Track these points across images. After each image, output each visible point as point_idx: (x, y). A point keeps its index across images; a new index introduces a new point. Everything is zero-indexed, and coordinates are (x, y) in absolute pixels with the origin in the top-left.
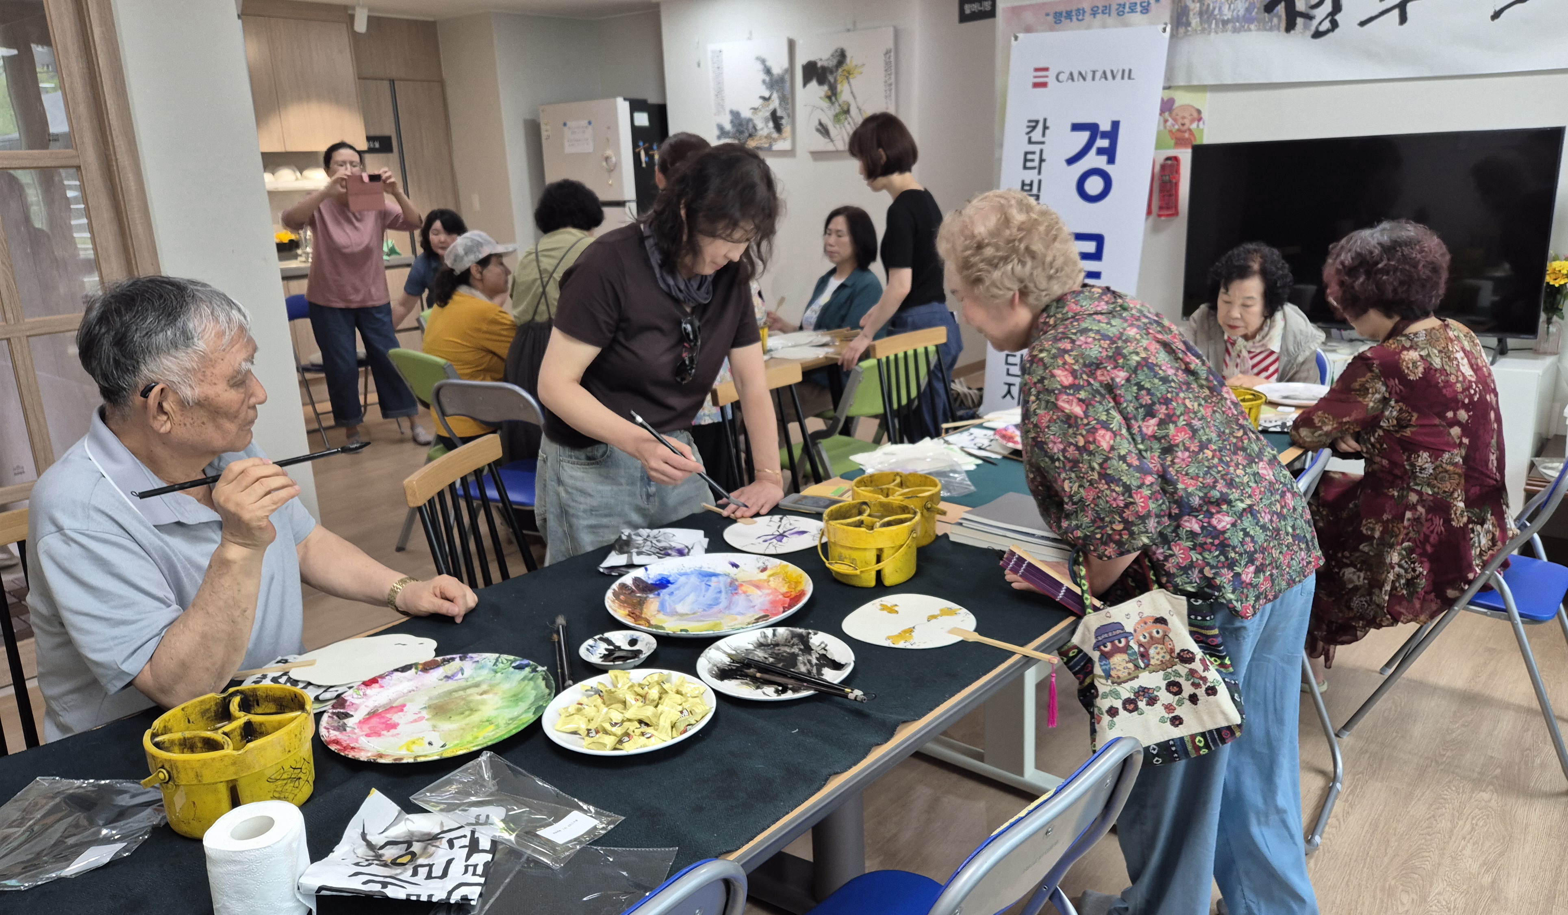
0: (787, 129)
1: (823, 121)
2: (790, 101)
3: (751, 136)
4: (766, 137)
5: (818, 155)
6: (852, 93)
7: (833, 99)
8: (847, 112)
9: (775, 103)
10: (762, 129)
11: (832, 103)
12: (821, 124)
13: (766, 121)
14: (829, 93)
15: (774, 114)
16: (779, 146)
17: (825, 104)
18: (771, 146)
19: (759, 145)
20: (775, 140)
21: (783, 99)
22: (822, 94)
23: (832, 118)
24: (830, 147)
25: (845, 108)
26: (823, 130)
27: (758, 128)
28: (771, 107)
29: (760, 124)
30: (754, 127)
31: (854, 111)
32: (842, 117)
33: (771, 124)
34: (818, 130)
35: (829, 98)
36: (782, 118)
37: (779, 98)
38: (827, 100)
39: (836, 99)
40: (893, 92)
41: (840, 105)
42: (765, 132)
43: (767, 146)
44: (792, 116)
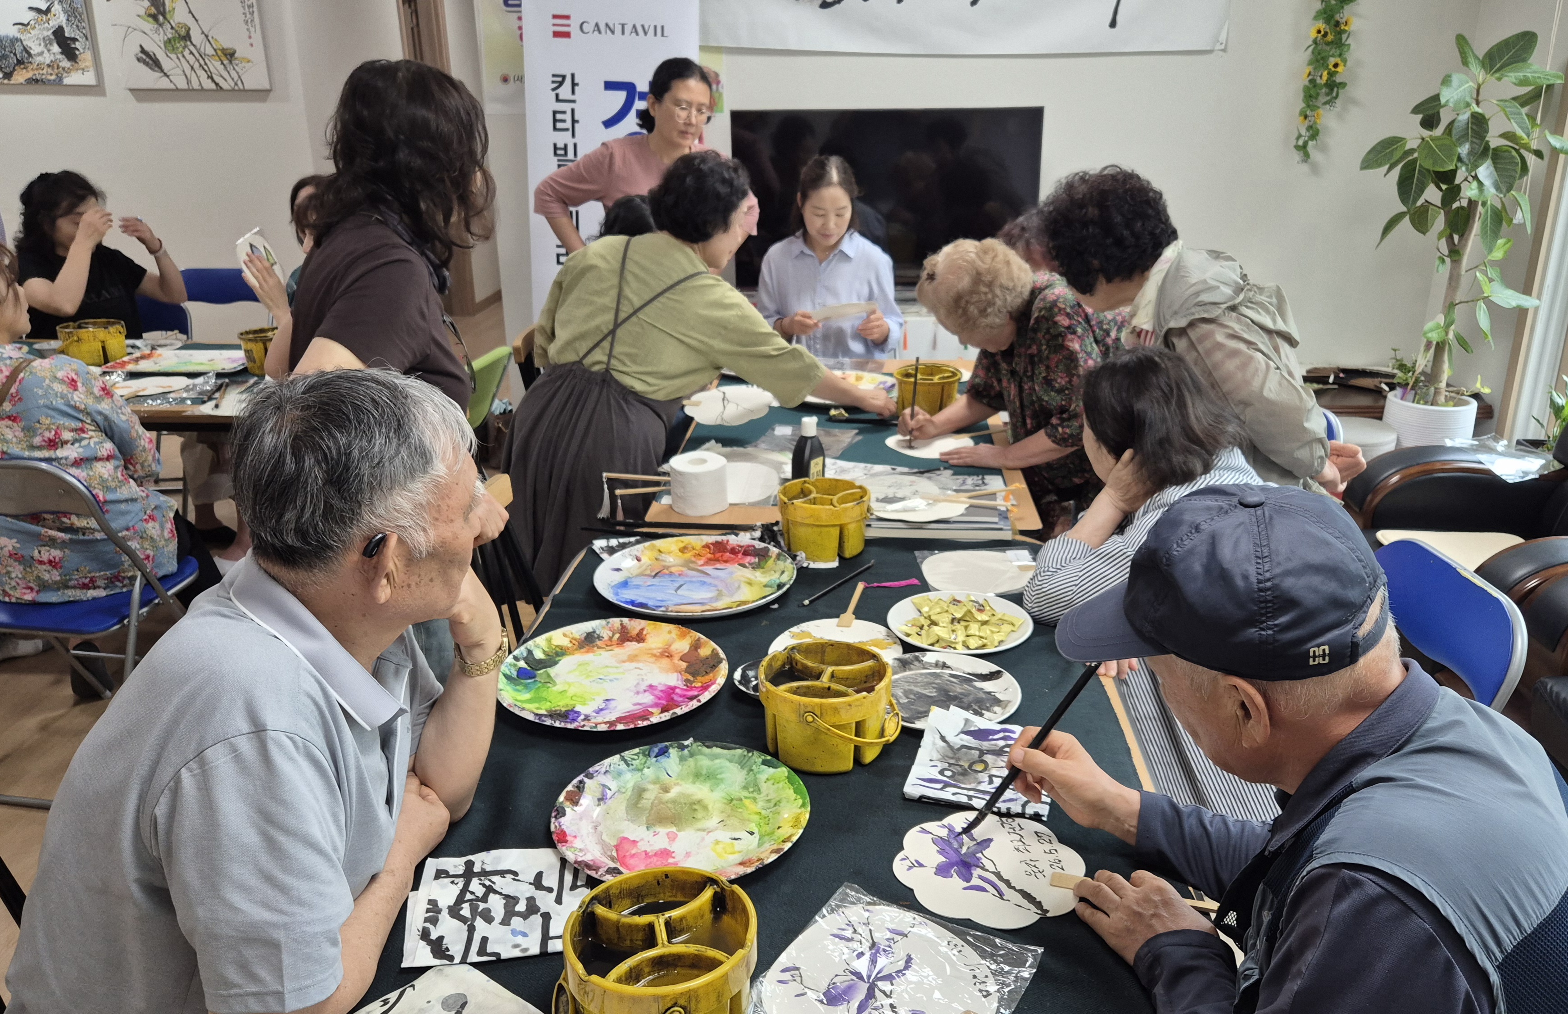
0: (85, 58)
1: (146, 48)
2: (84, 16)
3: (20, 62)
4: (49, 66)
5: (141, 94)
6: (190, 12)
7: (161, 18)
8: (187, 37)
9: (59, 17)
10: (41, 54)
11: (161, 25)
12: (143, 51)
13: (47, 43)
14: (153, 10)
15: (59, 33)
16: (73, 79)
17: (149, 26)
18: (60, 79)
19: (38, 77)
20: (68, 71)
21: (72, 13)
22: (142, 12)
23: (162, 46)
24: (164, 83)
25: (183, 32)
26: (150, 60)
27: (32, 52)
28: (54, 23)
29: (35, 49)
30: (26, 50)
31: (196, 37)
32: (179, 45)
33: (56, 48)
34: (139, 60)
35: (154, 17)
36: (75, 40)
37: (65, 11)
38: (150, 20)
39: (165, 18)
40: (256, 14)
41: (172, 28)
42: (47, 58)
43: (53, 77)
44: (91, 37)
